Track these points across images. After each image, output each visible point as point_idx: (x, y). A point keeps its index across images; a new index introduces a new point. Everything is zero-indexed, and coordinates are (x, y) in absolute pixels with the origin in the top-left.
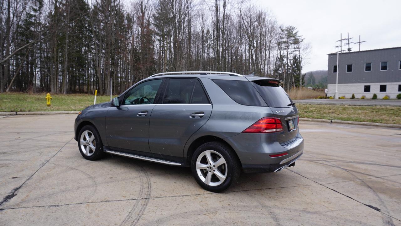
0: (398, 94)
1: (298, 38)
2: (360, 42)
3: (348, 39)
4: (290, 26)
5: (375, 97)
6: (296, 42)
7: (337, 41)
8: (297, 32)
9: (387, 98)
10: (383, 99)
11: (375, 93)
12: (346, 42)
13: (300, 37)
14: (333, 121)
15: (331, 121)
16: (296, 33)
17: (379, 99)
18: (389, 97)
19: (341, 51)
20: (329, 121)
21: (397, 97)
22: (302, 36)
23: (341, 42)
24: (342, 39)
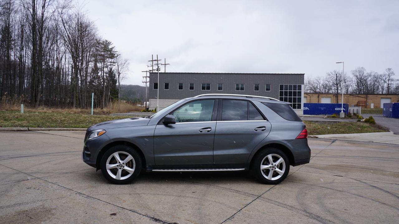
1: (115, 53)
2: (165, 64)
3: (158, 61)
4: (106, 40)
6: (112, 56)
7: (149, 61)
8: (114, 47)
12: (156, 62)
13: (116, 53)
16: (112, 49)
19: (153, 70)
22: (117, 52)
23: (153, 62)
24: (153, 60)
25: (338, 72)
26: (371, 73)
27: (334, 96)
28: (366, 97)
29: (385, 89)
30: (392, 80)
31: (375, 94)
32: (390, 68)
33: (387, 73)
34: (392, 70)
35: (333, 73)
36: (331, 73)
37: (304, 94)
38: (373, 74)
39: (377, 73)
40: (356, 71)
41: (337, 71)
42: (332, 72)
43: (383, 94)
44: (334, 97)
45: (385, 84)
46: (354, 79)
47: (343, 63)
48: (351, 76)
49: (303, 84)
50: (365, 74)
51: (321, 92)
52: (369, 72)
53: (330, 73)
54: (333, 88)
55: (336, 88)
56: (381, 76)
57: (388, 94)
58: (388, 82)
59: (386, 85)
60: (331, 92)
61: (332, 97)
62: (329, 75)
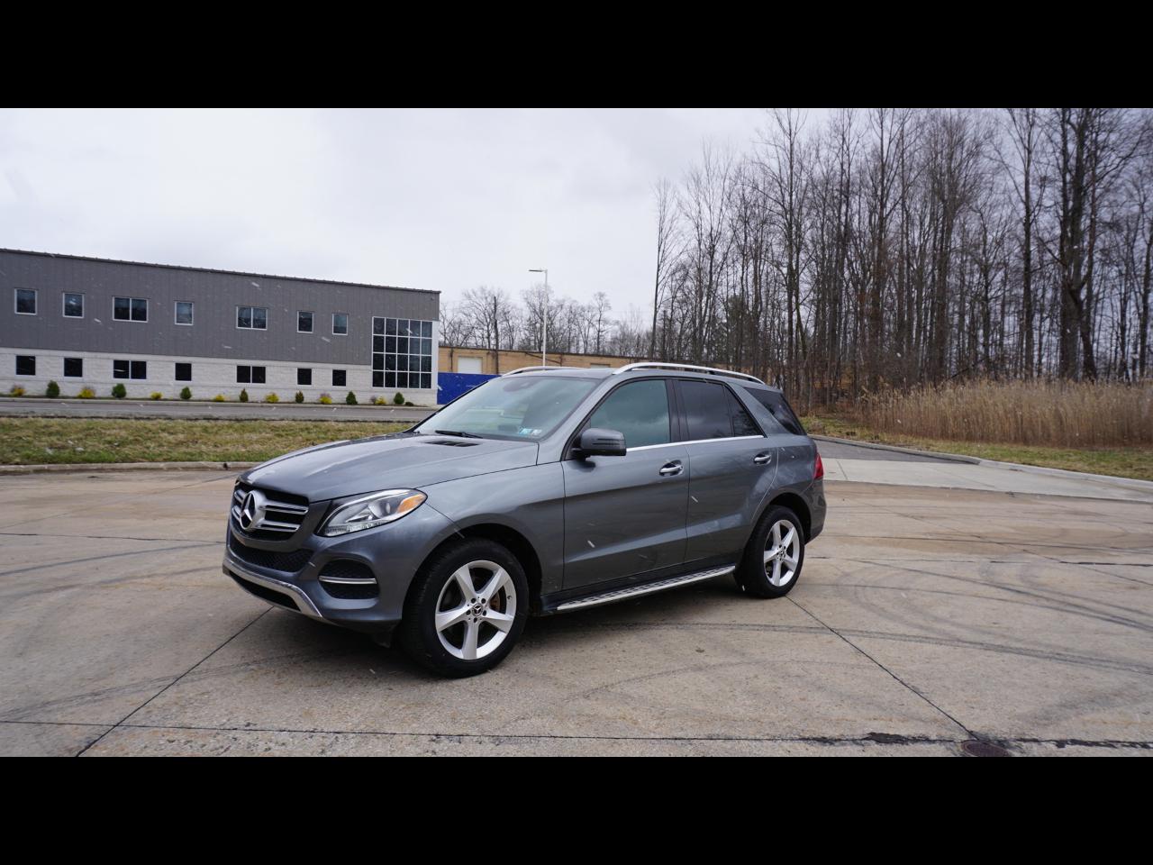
0: (116, 385)
5: (53, 391)
9: (87, 396)
10: (80, 397)
11: (54, 380)
14: (229, 464)
15: (225, 466)
17: (100, 398)
18: (94, 391)
20: (219, 465)
21: (113, 394)
25: (489, 292)
26: (564, 301)
27: (488, 354)
28: (559, 360)
29: (594, 342)
30: (606, 322)
31: (572, 354)
32: (602, 292)
33: (596, 304)
34: (606, 298)
35: (479, 294)
36: (474, 292)
37: (440, 347)
38: (567, 304)
39: (575, 301)
40: (532, 293)
41: (489, 288)
42: (476, 290)
43: (586, 354)
44: (490, 357)
45: (591, 329)
46: (527, 313)
47: (546, 272)
48: (522, 304)
49: (437, 320)
50: (553, 303)
51: (447, 342)
52: (560, 298)
53: (471, 293)
54: (478, 333)
55: (486, 334)
56: (583, 310)
57: (596, 355)
58: (597, 326)
59: (592, 332)
60: (472, 342)
61: (485, 358)
62: (469, 297)
